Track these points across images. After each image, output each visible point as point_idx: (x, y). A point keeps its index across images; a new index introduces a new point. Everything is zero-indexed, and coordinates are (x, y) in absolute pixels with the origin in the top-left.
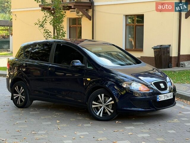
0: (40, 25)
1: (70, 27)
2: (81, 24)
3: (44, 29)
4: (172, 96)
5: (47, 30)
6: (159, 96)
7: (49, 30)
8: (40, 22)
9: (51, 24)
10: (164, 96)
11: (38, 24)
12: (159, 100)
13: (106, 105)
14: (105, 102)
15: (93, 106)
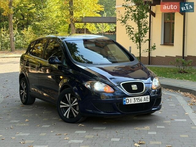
0: (123, 21)
1: (165, 23)
2: (174, 19)
3: (126, 25)
4: (149, 100)
5: (129, 26)
6: (126, 98)
7: (131, 26)
8: (123, 18)
9: (132, 20)
10: (135, 99)
11: (120, 20)
12: (126, 104)
13: (73, 106)
14: (71, 103)
15: (61, 106)
